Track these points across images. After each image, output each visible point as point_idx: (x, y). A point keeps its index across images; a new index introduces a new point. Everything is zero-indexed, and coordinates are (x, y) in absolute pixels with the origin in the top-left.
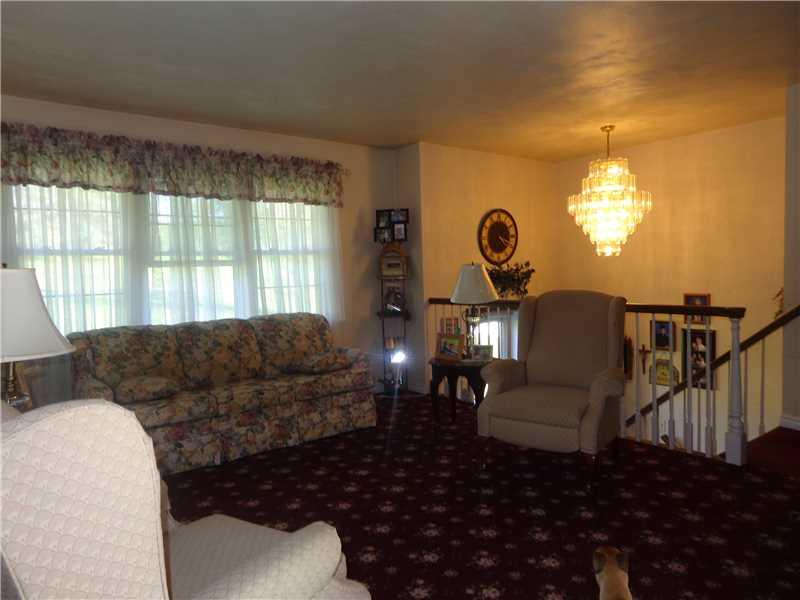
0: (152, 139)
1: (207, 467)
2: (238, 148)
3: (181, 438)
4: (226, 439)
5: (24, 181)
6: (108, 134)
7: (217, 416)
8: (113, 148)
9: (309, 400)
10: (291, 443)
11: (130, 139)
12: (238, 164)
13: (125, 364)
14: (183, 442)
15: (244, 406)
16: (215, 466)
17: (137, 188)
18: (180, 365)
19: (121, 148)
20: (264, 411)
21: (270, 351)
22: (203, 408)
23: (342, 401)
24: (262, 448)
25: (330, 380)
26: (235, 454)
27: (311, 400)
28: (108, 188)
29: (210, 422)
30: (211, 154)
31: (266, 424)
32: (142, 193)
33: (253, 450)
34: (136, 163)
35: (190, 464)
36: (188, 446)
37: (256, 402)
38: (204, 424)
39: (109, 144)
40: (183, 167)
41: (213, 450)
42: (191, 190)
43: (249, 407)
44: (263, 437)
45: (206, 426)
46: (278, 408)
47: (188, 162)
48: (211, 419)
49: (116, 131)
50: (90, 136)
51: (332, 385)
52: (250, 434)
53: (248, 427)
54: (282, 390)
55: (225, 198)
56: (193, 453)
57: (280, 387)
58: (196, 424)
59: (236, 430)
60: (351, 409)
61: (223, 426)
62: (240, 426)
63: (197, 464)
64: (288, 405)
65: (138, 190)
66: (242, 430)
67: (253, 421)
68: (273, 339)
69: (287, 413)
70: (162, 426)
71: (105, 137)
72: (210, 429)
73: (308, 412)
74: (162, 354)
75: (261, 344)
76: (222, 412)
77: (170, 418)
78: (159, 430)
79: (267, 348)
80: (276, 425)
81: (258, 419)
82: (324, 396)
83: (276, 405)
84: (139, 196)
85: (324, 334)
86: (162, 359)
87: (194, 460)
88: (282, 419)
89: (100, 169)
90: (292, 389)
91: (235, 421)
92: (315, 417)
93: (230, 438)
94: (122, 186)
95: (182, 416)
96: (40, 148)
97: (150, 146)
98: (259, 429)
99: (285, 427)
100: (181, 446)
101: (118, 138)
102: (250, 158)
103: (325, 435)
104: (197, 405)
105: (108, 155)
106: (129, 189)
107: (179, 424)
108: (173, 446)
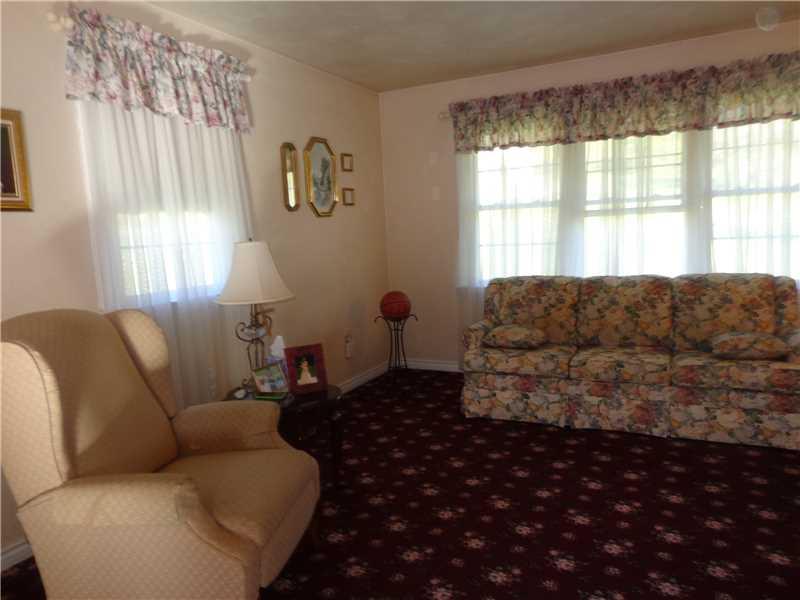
0: (579, 84)
1: (551, 425)
2: (682, 66)
3: (528, 390)
4: (574, 404)
5: (477, 149)
6: (537, 90)
7: (568, 378)
8: (543, 102)
9: (687, 388)
10: (656, 432)
11: (557, 88)
12: (684, 87)
13: (519, 311)
14: (530, 395)
15: (598, 374)
16: (558, 427)
17: (567, 138)
18: (573, 320)
19: (550, 101)
20: (622, 385)
21: (683, 318)
22: (550, 366)
23: (747, 402)
24: (619, 426)
25: (728, 369)
26: (582, 422)
27: (691, 389)
28: (538, 143)
29: (558, 382)
30: (646, 83)
31: (624, 401)
32: (570, 142)
33: (605, 425)
34: (565, 112)
35: (536, 417)
36: (535, 399)
37: (612, 374)
38: (551, 383)
39: (540, 99)
40: (612, 106)
41: (558, 411)
42: (622, 129)
43: (603, 377)
44: (617, 415)
45: (554, 385)
46: (642, 387)
47: (619, 98)
48: (560, 379)
49: (544, 85)
50: (524, 96)
51: (729, 377)
52: (602, 407)
53: (600, 399)
54: (649, 368)
55: (666, 132)
56: (538, 408)
57: (649, 363)
58: (543, 380)
59: (587, 398)
60: (764, 418)
61: (572, 390)
62: (591, 395)
63: (544, 420)
64: (656, 386)
65: (566, 141)
66: (595, 400)
67: (608, 394)
68: (690, 304)
69: (655, 396)
70: (512, 374)
71: (536, 94)
72: (558, 390)
73: (688, 403)
74: (553, 306)
75: (674, 309)
76: (574, 375)
77: (518, 369)
78: (508, 377)
79: (680, 314)
80: (638, 407)
81: (613, 393)
82: (711, 388)
83: (639, 384)
84: (567, 146)
85: (782, 307)
86: (553, 310)
87: (541, 415)
88: (647, 401)
89: (533, 125)
90: (665, 369)
91: (586, 388)
92: (697, 411)
93: (579, 405)
94: (552, 138)
95: (528, 369)
96: (487, 117)
97: (578, 91)
98: (616, 405)
99: (649, 410)
100: (527, 397)
101: (547, 92)
102: (699, 73)
103: (712, 438)
104: (545, 362)
105: (540, 110)
106: (557, 140)
107: (527, 376)
108: (520, 396)
